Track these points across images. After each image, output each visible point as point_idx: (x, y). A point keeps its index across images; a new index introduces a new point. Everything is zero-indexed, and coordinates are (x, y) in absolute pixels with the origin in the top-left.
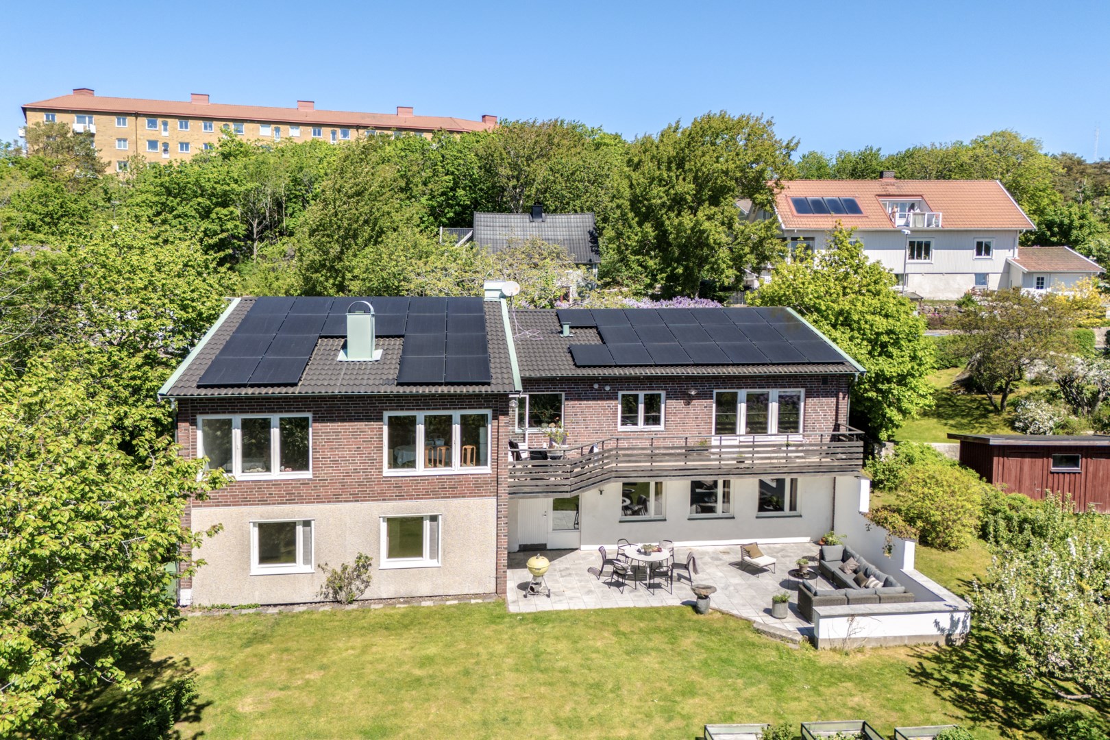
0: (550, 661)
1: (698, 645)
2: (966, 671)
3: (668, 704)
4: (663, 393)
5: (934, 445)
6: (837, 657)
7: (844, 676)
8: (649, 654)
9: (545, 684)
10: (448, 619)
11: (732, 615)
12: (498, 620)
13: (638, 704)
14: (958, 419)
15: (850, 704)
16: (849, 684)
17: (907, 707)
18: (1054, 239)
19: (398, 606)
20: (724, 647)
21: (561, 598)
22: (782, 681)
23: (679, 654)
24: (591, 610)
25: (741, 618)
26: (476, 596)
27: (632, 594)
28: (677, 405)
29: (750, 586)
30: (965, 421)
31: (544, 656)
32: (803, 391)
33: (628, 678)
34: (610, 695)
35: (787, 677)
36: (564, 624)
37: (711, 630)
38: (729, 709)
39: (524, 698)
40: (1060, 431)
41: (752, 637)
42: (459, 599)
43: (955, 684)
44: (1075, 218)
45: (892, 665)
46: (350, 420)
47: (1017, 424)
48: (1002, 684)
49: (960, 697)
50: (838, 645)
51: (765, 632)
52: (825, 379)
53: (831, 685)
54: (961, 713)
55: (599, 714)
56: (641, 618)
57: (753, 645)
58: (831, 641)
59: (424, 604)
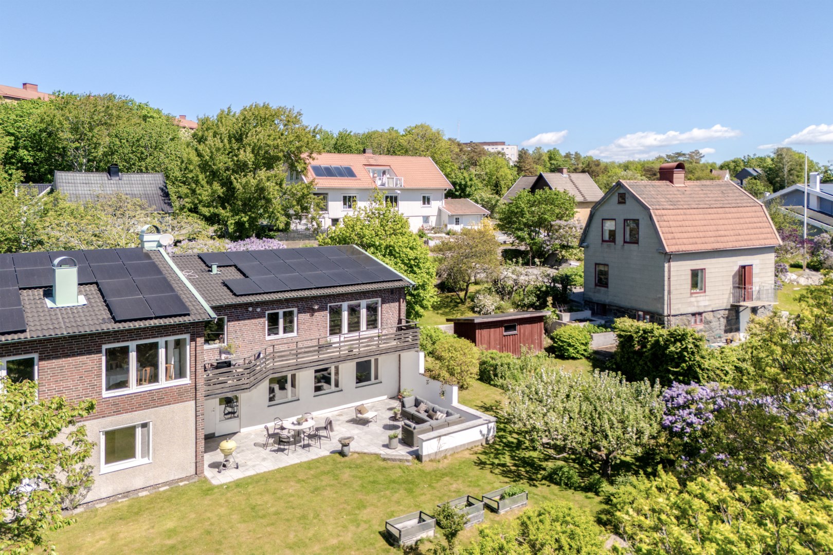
0: (263, 509)
1: (354, 476)
2: (500, 456)
3: (352, 516)
4: (295, 310)
5: (440, 326)
6: (435, 464)
7: (443, 475)
8: (326, 490)
9: (268, 525)
10: (169, 499)
11: (365, 453)
12: (209, 492)
13: (334, 521)
14: (443, 309)
15: (453, 489)
16: (447, 478)
17: (481, 483)
18: (457, 193)
19: (120, 501)
20: (369, 474)
21: (247, 467)
22: (411, 486)
23: (345, 485)
24: (273, 471)
25: (372, 454)
26: (181, 480)
27: (295, 454)
28: (305, 317)
29: (366, 433)
30: (447, 310)
31: (257, 508)
32: (380, 299)
33: (321, 507)
34: (315, 521)
35: (412, 482)
36: (259, 484)
37: (357, 465)
38: (389, 510)
39: (259, 538)
40: (498, 311)
41: (382, 464)
42: (168, 485)
43: (499, 465)
44: (468, 180)
45: (464, 462)
46: (74, 355)
47: (476, 309)
48: (520, 459)
49: (503, 471)
50: (432, 457)
51: (389, 459)
52: (392, 291)
53: (438, 481)
54: (507, 480)
55: (314, 535)
56: (310, 468)
57: (385, 468)
58: (429, 455)
59: (141, 494)
